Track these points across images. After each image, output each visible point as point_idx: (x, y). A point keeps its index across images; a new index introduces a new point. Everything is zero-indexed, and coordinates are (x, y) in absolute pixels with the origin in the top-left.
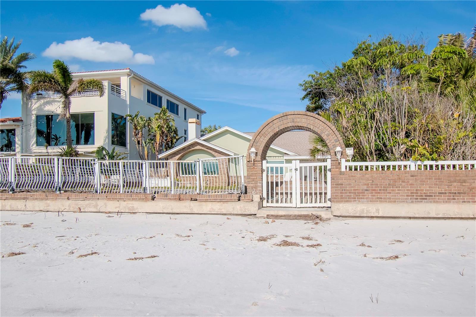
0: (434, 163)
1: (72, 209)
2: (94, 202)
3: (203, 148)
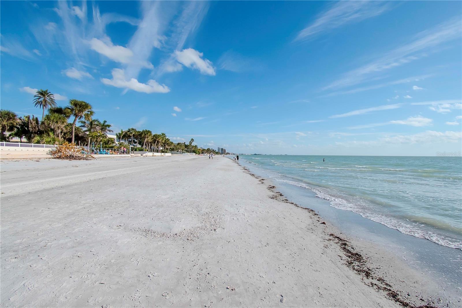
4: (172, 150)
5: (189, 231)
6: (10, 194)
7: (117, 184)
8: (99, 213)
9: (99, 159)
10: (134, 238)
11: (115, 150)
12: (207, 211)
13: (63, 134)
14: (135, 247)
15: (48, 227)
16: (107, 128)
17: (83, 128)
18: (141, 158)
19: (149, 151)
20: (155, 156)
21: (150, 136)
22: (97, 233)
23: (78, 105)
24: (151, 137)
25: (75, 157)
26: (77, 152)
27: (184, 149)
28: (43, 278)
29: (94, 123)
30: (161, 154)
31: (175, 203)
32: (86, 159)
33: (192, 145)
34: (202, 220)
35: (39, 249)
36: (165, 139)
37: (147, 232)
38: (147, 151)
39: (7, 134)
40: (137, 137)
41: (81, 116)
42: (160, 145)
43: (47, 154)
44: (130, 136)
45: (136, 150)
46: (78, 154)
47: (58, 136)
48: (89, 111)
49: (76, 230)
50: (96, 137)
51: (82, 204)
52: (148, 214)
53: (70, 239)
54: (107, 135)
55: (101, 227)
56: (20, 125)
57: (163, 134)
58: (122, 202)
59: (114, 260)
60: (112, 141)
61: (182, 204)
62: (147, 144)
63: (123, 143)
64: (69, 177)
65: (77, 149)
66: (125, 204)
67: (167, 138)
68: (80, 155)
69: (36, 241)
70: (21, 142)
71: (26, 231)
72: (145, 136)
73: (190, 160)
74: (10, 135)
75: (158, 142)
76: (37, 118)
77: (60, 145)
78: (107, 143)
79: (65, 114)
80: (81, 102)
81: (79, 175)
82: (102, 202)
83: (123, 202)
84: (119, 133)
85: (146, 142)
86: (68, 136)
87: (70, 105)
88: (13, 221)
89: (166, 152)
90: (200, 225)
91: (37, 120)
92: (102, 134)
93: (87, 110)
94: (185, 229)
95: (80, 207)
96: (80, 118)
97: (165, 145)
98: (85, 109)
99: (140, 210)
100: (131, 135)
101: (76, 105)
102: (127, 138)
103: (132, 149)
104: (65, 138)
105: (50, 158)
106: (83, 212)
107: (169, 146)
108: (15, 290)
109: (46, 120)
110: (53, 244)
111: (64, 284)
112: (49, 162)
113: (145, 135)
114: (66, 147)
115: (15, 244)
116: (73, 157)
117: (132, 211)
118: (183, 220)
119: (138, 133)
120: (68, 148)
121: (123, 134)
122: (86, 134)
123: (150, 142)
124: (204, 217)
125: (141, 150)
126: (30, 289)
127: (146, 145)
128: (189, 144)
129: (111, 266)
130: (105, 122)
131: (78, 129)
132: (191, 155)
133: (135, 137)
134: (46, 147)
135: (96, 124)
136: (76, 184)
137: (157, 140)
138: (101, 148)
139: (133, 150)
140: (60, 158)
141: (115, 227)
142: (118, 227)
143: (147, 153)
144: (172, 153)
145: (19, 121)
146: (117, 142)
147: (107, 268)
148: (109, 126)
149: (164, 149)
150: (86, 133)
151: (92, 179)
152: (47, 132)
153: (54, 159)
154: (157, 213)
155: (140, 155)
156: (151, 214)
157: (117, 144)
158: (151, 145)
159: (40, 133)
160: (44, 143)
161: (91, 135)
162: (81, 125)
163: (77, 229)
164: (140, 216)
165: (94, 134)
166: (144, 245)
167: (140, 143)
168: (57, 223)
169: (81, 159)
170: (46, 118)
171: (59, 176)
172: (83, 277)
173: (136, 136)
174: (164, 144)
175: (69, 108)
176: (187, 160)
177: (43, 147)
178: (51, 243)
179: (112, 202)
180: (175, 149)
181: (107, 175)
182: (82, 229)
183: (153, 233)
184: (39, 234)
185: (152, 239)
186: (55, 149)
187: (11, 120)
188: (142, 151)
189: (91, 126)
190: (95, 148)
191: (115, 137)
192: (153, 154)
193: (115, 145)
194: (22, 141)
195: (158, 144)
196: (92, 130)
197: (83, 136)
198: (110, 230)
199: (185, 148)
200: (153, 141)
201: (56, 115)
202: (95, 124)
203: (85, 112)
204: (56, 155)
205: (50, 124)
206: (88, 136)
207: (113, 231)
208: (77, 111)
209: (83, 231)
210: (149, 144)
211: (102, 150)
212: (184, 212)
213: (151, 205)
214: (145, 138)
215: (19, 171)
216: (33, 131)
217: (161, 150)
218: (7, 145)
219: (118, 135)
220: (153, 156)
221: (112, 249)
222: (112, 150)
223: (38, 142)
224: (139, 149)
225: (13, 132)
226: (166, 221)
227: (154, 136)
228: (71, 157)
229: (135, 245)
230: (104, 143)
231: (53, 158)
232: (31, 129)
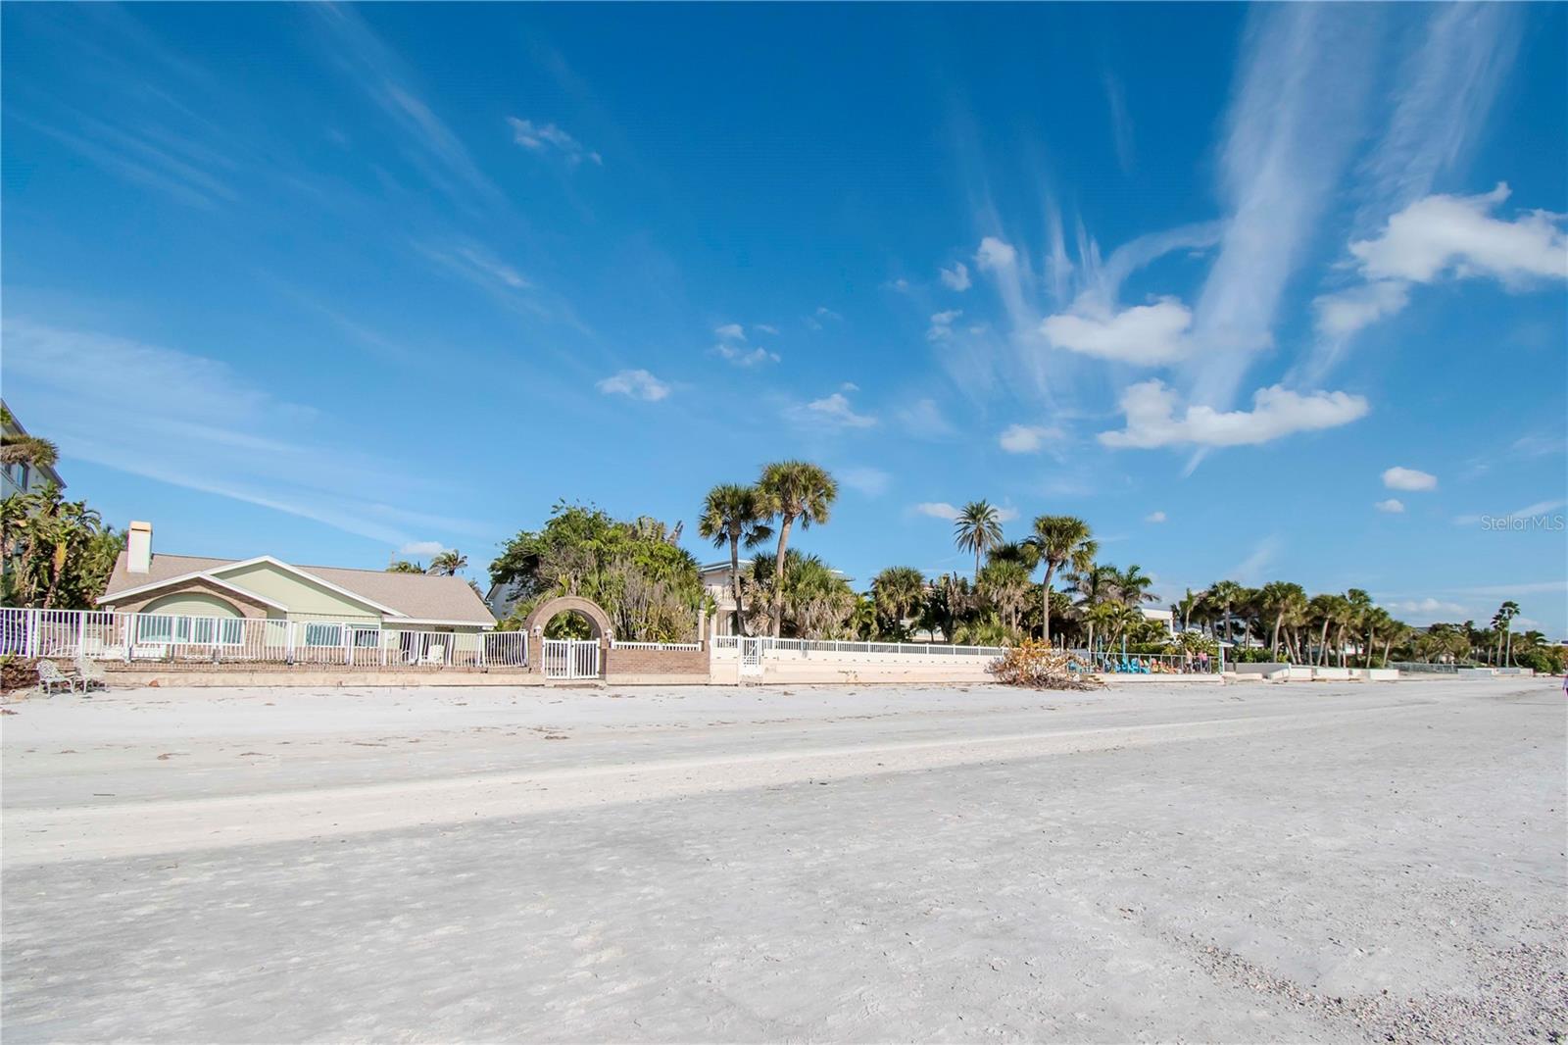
0: (672, 645)
1: (328, 683)
2: (362, 675)
3: (209, 591)
4: (1403, 656)
5: (1405, 1005)
6: (893, 768)
7: (1155, 773)
8: (1079, 856)
9: (1119, 689)
10: (1168, 965)
11: (1167, 660)
12: (1529, 937)
13: (1020, 615)
14: (1163, 997)
15: (947, 866)
16: (1141, 586)
17: (1072, 594)
18: (1261, 688)
19: (1294, 660)
20: (1324, 680)
21: (1295, 604)
22: (1058, 914)
23: (1055, 528)
24: (1302, 608)
25: (1050, 681)
26: (1056, 665)
27: (1466, 650)
28: (900, 994)
29: (1101, 577)
30: (1351, 673)
31: (1368, 873)
32: (1079, 687)
33: (1511, 629)
34: (1491, 974)
35: (912, 917)
36: (1367, 610)
37: (1220, 957)
38: (1289, 660)
39: (906, 622)
40: (1245, 610)
41: (1064, 562)
42: (1342, 638)
43: (986, 672)
44: (1217, 612)
45: (1242, 659)
46: (1058, 673)
47: (1009, 623)
48: (1083, 544)
49: (1007, 890)
50: (1107, 619)
51: (1040, 819)
52: (1236, 894)
53: (986, 912)
54: (1143, 611)
55: (1073, 900)
56: (930, 600)
57: (1354, 593)
58: (1156, 834)
59: (1084, 1015)
60: (1156, 629)
61: (1397, 885)
62: (1286, 636)
63: (1193, 634)
64: (1026, 737)
65: (1054, 656)
66: (1163, 842)
67: (1374, 606)
68: (1063, 676)
69: (912, 895)
70: (933, 642)
71: (900, 865)
72: (1274, 607)
73: (1497, 698)
74: (912, 627)
75: (1332, 625)
76: (964, 580)
77: (1014, 646)
78: (1141, 636)
79: (1023, 559)
80: (1062, 520)
81: (1050, 735)
82: (1094, 822)
83: (1159, 835)
84: (1181, 603)
85: (1281, 628)
86: (1036, 621)
87: (1033, 534)
88: (883, 834)
89: (1373, 665)
90: (1474, 995)
91: (964, 586)
92: (1125, 608)
93: (1078, 541)
94: (1385, 992)
95: (1034, 827)
96: (1062, 565)
97: (1367, 639)
98: (1073, 537)
99: (1210, 873)
100: (1222, 607)
101: (1048, 531)
102: (1210, 618)
103: (1229, 656)
104: (1026, 628)
105: (991, 683)
106: (1037, 843)
107: (1386, 639)
108: (842, 1000)
109: (980, 581)
110: (942, 914)
111: (941, 1032)
112: (989, 693)
113: (1276, 601)
114: (1028, 652)
115: (871, 890)
116: (1045, 680)
117: (1179, 871)
118: (1386, 950)
119: (1247, 595)
120: (1033, 656)
121: (1195, 603)
122: (1081, 611)
123: (1300, 628)
124: (1503, 963)
125: (1261, 658)
126: (870, 1010)
127: (1281, 638)
128: (1492, 628)
129: (1072, 1029)
130: (1135, 569)
131: (1059, 599)
132: (1507, 678)
133: (1238, 611)
134: (984, 653)
135: (1108, 581)
136: (1038, 759)
137: (1329, 617)
138: (1124, 654)
139: (1231, 657)
140: (1013, 682)
141: (1114, 910)
142: (1123, 914)
143: (1286, 671)
144: (1402, 669)
145: (928, 590)
146: (1174, 631)
147: (1058, 1031)
148: (1145, 582)
149: (1364, 651)
150: (1081, 608)
151: (1085, 747)
152: (985, 610)
153: (1002, 687)
154: (1274, 898)
155: (1258, 676)
156: (1250, 897)
157: (1172, 640)
158: (1305, 640)
159: (970, 617)
160: (978, 643)
161: (1094, 615)
162: (1066, 588)
163: (1009, 888)
164: (1206, 894)
165: (1101, 611)
166: (1196, 1003)
167: (1258, 633)
168: (967, 859)
169: (1066, 687)
170: (982, 578)
171: (1003, 733)
172: (990, 1031)
173: (1242, 608)
174: (1363, 631)
175: (1033, 543)
176: (1481, 698)
177: (975, 652)
178: (942, 910)
179: (1125, 828)
180: (1420, 651)
181: (1129, 740)
182: (1022, 890)
183: (1242, 969)
184: (923, 880)
185: (1233, 991)
186: (1002, 658)
187: (913, 589)
188: (1268, 663)
189: (1093, 588)
190: (1108, 653)
191: (1168, 615)
192: (1314, 672)
193: (1168, 642)
194: (935, 639)
195: (1334, 633)
196: (1098, 599)
197: (1074, 620)
198: (1095, 914)
199: (1473, 644)
200: (1311, 621)
201: (1003, 564)
202: (1105, 581)
203: (1075, 547)
204: (1007, 676)
205: (989, 590)
206: (1086, 618)
207: (1106, 920)
208: (1052, 548)
209: (1021, 896)
210: (1296, 635)
211: (1125, 661)
212: (1398, 919)
213: (1257, 862)
214: (1274, 612)
215: (923, 713)
216: (957, 614)
217: (1348, 657)
218: (905, 650)
219: (1178, 608)
220: (1313, 680)
221: (1087, 976)
222: (1158, 659)
223: (966, 641)
224: (1254, 655)
225: (917, 618)
226: (1306, 936)
227: (1315, 602)
228: (1041, 681)
229: (1162, 988)
230: (1133, 636)
231: (998, 683)
232: (951, 609)
